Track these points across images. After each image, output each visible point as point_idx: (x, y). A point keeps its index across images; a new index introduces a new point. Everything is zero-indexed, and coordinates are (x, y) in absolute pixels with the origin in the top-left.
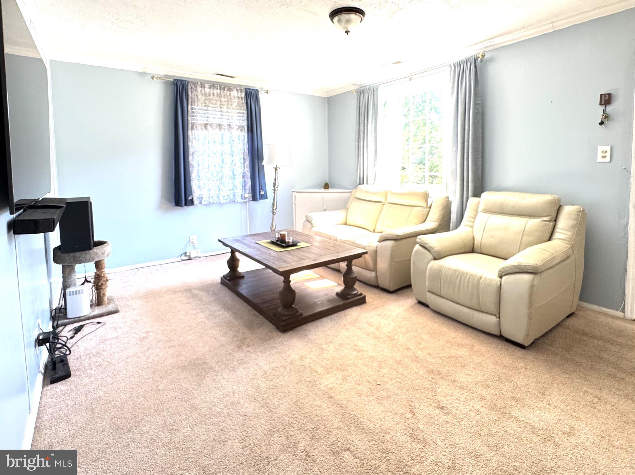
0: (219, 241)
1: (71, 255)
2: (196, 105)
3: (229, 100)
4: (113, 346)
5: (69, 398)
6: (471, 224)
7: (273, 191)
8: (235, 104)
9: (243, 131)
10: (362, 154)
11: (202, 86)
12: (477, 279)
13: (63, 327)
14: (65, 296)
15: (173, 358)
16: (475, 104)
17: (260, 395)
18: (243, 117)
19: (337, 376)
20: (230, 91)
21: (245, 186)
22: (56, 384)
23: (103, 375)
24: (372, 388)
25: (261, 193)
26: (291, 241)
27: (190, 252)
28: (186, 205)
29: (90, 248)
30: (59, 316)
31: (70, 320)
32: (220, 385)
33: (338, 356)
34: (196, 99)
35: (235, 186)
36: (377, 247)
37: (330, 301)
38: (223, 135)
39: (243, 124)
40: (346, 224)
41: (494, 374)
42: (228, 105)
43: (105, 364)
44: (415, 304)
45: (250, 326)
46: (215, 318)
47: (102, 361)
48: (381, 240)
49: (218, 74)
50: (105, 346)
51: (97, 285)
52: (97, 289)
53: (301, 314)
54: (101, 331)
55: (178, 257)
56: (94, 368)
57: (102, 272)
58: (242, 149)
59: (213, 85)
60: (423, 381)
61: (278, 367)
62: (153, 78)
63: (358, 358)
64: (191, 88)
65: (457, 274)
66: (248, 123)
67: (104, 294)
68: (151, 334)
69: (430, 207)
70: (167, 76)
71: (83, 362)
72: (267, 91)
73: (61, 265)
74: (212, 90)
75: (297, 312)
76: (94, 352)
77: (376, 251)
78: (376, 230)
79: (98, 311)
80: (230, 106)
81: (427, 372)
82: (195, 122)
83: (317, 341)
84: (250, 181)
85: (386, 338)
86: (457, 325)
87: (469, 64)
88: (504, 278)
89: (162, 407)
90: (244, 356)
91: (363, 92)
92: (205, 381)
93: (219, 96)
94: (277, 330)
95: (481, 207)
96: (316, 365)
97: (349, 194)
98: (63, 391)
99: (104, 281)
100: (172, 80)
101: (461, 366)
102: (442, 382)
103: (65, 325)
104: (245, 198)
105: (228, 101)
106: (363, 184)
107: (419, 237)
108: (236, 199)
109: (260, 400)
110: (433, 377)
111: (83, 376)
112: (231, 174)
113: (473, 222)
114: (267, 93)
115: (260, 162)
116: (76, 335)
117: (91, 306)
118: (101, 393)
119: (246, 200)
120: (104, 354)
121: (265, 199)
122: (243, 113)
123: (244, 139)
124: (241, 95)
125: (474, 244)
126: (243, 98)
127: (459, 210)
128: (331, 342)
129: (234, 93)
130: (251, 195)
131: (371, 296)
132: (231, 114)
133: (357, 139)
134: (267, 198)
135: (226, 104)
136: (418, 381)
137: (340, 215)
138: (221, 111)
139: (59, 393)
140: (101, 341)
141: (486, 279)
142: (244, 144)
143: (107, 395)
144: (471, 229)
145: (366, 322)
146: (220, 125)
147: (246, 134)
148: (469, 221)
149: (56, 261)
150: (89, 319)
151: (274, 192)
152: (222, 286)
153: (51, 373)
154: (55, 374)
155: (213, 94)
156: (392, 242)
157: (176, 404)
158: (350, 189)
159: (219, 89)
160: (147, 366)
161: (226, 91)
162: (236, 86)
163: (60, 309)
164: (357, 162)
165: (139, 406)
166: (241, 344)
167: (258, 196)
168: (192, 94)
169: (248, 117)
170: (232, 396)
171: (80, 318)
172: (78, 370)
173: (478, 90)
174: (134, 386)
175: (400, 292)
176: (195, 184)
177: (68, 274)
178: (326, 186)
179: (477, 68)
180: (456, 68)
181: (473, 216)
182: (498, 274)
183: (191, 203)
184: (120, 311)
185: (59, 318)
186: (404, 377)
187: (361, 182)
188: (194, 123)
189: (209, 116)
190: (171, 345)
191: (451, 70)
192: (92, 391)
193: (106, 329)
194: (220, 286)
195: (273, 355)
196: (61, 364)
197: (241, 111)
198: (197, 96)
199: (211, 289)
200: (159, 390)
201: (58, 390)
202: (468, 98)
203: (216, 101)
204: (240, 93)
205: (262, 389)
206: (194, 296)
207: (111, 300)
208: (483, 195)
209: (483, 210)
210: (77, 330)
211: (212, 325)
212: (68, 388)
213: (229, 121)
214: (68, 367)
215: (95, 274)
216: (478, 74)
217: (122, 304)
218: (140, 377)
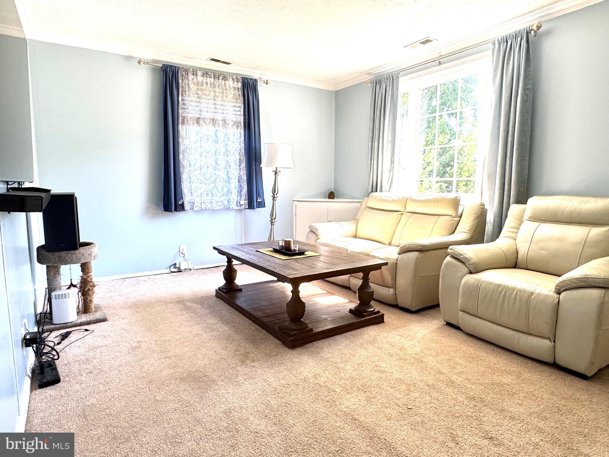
0: (215, 248)
1: (56, 254)
2: (187, 96)
3: (224, 91)
4: (103, 355)
5: (59, 403)
6: (512, 235)
7: (272, 198)
8: (231, 96)
9: (240, 128)
10: (376, 157)
11: (195, 73)
12: (526, 295)
13: (49, 333)
14: (50, 301)
15: (170, 369)
16: (525, 89)
17: (272, 413)
18: (239, 111)
19: (359, 398)
20: (225, 80)
21: (241, 191)
22: (45, 389)
23: (94, 382)
24: (403, 412)
25: (258, 200)
26: (297, 249)
27: (180, 264)
28: (176, 210)
29: (76, 249)
30: (44, 321)
31: (57, 326)
32: (224, 399)
33: (357, 377)
34: (187, 89)
35: (229, 191)
36: (397, 260)
37: (342, 318)
38: (217, 131)
39: (239, 120)
40: (355, 237)
41: (552, 405)
42: (222, 97)
43: (96, 372)
44: (442, 326)
45: (253, 341)
46: (213, 330)
47: (92, 368)
48: (403, 252)
49: (213, 60)
50: (94, 353)
51: (84, 290)
52: (83, 295)
53: (312, 330)
54: (89, 339)
55: (167, 269)
56: (84, 375)
57: (89, 276)
58: (238, 149)
59: (206, 73)
60: (464, 408)
61: (288, 385)
62: (139, 62)
63: (382, 380)
64: (182, 75)
65: (500, 289)
66: (245, 119)
67: (91, 301)
68: (143, 344)
69: (461, 217)
70: (155, 61)
71: (73, 368)
72: (267, 81)
73: (46, 265)
74: (205, 78)
75: (307, 327)
76: (83, 359)
77: (396, 263)
78: (393, 243)
79: (85, 318)
80: (225, 99)
81: (467, 398)
82: (187, 115)
83: (332, 360)
84: (246, 185)
85: (412, 360)
86: (499, 350)
87: (519, 39)
88: (563, 295)
89: (161, 418)
90: (249, 371)
91: (380, 81)
92: (208, 394)
93: (213, 85)
94: (283, 346)
95: (527, 215)
96: (333, 384)
97: (358, 205)
98: (52, 396)
99: (91, 287)
100: (161, 66)
101: (508, 394)
102: (488, 410)
103: (51, 331)
104: (241, 205)
105: (223, 93)
106: (376, 191)
107: (450, 247)
108: (231, 205)
109: (272, 417)
110: (475, 404)
111: (73, 382)
112: (226, 177)
113: (517, 233)
114: (267, 84)
115: (257, 164)
116: (63, 341)
117: (78, 313)
118: (94, 400)
119: (241, 208)
120: (94, 361)
121: (263, 207)
122: (240, 107)
123: (240, 137)
124: (237, 85)
125: (517, 258)
126: (240, 89)
127: (497, 220)
128: (347, 361)
129: (230, 83)
130: (247, 202)
131: (390, 316)
132: (225, 108)
133: (370, 139)
134: (265, 207)
135: (220, 95)
136: (457, 408)
137: (349, 227)
138: (215, 104)
139: (49, 398)
140: (90, 348)
141: (539, 294)
142: (240, 142)
143: (100, 402)
144: (512, 241)
145: (387, 342)
146: (213, 120)
147: (242, 131)
148: (510, 232)
149: (40, 261)
150: (76, 325)
151: (273, 200)
152: (217, 299)
153: (39, 377)
154: (44, 377)
155: (207, 83)
156: (416, 254)
157: (177, 416)
158: (361, 199)
159: (213, 78)
160: (142, 375)
161: (220, 80)
162: (232, 75)
163: (45, 313)
164: (369, 166)
165: (136, 416)
166: (244, 358)
167: (255, 204)
168: (182, 82)
169: (244, 111)
170: (240, 411)
171: (67, 324)
172: (68, 376)
173: (529, 71)
174: (129, 395)
175: (423, 313)
176: (186, 187)
177: (53, 276)
178: (331, 196)
179: (530, 43)
180: (502, 45)
181: (517, 226)
182: (555, 288)
183: (180, 208)
184: (108, 319)
185: (44, 324)
186: (439, 402)
187: (374, 189)
188: (184, 116)
189: (202, 109)
190: (166, 356)
191: (494, 49)
192: (83, 397)
193: (94, 336)
194: (215, 299)
195: (282, 372)
196: (50, 368)
197: (237, 105)
198: (188, 85)
199: (206, 302)
200: (157, 401)
201: (47, 395)
202: (516, 81)
203: (210, 91)
204: (236, 83)
205: (273, 406)
206: (188, 309)
207: (98, 308)
208: (530, 200)
209: (530, 218)
210: (64, 337)
211: (210, 338)
212: (58, 393)
213: (224, 116)
214: (57, 372)
215: (80, 278)
216: (531, 50)
217: (110, 313)
218: (135, 386)
